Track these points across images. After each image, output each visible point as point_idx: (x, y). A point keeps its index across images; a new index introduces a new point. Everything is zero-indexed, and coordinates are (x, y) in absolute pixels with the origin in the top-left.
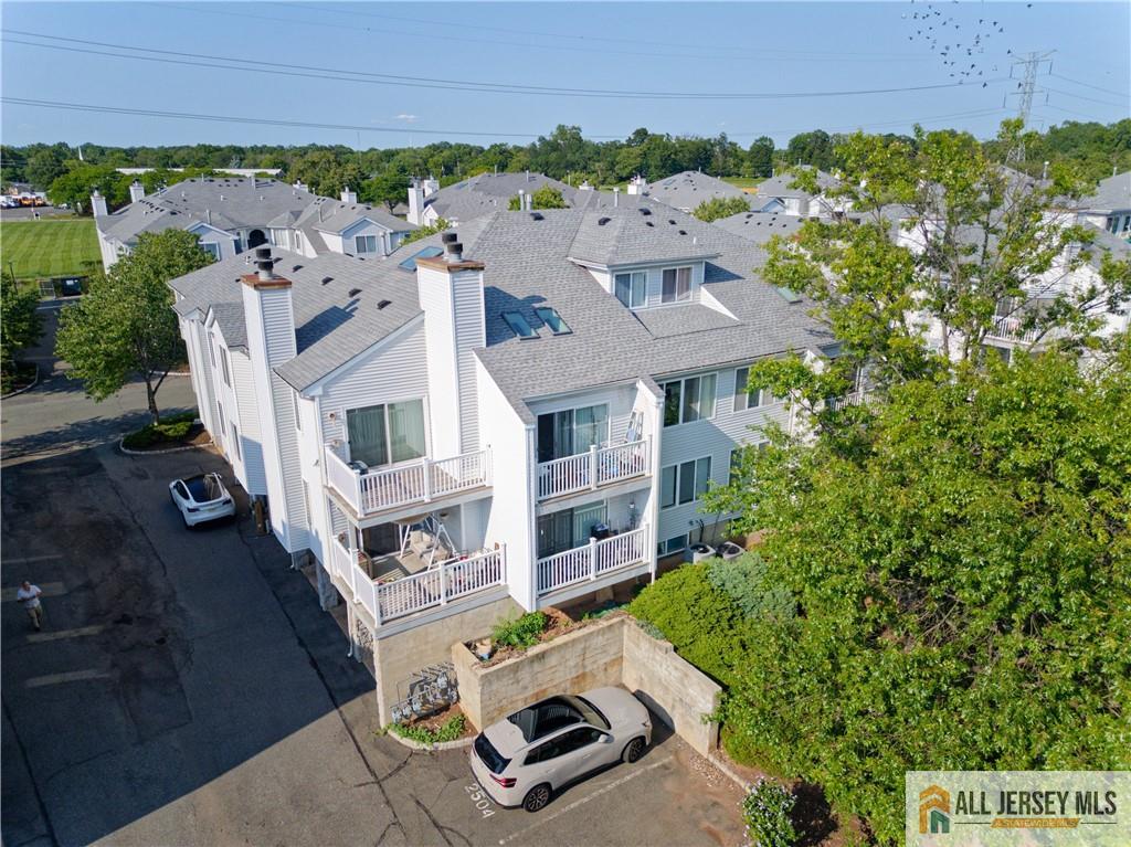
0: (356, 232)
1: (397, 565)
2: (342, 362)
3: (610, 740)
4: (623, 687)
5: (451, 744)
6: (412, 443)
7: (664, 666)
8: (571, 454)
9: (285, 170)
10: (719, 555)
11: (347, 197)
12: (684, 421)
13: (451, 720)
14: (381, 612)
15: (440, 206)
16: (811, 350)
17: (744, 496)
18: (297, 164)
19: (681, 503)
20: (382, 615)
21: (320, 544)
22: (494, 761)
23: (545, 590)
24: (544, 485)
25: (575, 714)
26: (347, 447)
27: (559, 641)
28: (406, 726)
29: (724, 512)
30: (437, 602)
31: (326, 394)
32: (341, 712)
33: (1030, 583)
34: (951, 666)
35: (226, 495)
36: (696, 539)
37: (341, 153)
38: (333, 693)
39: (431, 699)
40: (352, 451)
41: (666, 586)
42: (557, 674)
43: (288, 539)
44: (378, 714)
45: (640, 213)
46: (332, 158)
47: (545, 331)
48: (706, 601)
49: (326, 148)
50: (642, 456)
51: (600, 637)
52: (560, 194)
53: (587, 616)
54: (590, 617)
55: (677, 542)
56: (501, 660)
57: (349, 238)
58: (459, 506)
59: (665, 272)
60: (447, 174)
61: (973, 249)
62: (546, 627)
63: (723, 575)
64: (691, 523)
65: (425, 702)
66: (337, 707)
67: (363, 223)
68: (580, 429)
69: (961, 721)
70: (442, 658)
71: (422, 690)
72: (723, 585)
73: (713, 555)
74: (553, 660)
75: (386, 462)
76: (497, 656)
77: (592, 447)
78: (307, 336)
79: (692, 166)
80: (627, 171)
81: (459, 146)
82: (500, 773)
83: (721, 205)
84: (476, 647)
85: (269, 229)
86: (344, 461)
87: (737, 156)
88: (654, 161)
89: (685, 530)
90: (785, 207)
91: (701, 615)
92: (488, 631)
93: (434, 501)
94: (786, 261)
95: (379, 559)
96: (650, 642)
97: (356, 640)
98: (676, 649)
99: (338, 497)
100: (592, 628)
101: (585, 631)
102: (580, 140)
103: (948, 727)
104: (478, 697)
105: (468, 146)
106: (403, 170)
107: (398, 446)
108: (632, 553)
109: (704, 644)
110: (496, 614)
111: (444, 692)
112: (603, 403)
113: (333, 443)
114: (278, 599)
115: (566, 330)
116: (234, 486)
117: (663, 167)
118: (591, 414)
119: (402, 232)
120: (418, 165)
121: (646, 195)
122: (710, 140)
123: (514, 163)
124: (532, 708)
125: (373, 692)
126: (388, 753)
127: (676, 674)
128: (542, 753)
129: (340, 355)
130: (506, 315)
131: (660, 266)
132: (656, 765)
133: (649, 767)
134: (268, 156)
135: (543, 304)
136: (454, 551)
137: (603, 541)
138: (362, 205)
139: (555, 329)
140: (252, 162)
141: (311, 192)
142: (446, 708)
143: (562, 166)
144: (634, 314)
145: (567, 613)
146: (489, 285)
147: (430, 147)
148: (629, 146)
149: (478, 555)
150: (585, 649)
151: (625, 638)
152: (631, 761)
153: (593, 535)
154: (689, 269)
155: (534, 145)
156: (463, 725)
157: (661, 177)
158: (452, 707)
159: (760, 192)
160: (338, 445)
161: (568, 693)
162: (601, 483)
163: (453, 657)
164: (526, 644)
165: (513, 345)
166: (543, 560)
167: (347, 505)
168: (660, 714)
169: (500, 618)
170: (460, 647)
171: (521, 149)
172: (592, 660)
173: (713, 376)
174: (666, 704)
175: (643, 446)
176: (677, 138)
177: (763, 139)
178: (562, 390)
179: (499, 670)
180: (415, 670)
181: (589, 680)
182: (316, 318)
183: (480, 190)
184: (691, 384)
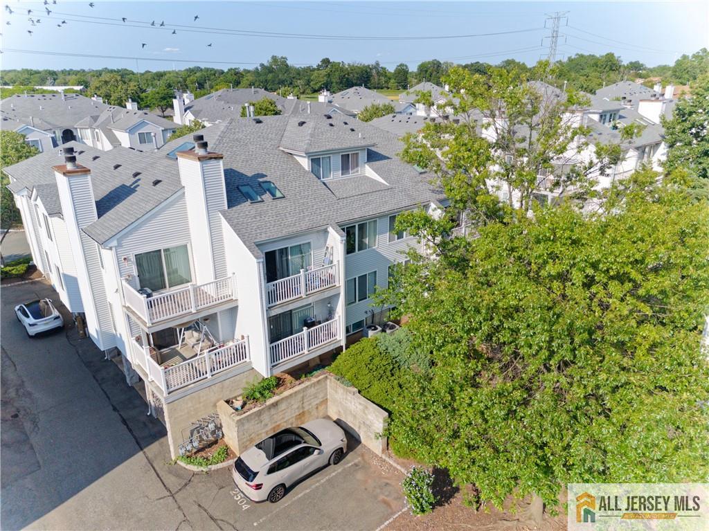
0: (138, 130)
1: (178, 353)
2: (130, 223)
3: (321, 452)
4: (328, 418)
5: (220, 466)
6: (182, 273)
7: (353, 403)
8: (288, 276)
9: (86, 87)
10: (384, 331)
11: (130, 105)
12: (359, 250)
13: (219, 450)
14: (168, 386)
15: (195, 111)
16: (433, 202)
17: (397, 295)
18: (94, 83)
19: (359, 301)
20: (168, 388)
21: (123, 342)
22: (248, 474)
23: (276, 363)
24: (271, 297)
25: (298, 439)
26: (137, 279)
27: (286, 393)
28: (189, 457)
29: (385, 305)
30: (205, 376)
31: (120, 245)
32: (144, 452)
33: (559, 344)
34: (517, 395)
35: (56, 313)
36: (369, 322)
37: (126, 74)
38: (139, 440)
39: (205, 438)
40: (140, 281)
41: (352, 353)
42: (286, 414)
43: (101, 341)
44: (170, 451)
45: (325, 118)
46: (119, 78)
47: (267, 196)
48: (376, 361)
49: (115, 71)
50: (334, 274)
51: (313, 389)
52: (274, 103)
53: (304, 376)
54: (306, 377)
55: (359, 325)
56: (249, 410)
57: (134, 134)
58: (216, 314)
59: (342, 156)
60: (200, 88)
61: (524, 140)
62: (278, 385)
63: (387, 343)
64: (366, 312)
65: (201, 440)
66: (142, 449)
67: (143, 124)
68: (293, 259)
69: (524, 427)
70: (211, 412)
71: (199, 433)
72: (387, 349)
73: (380, 331)
74: (283, 406)
75: (165, 287)
76: (247, 407)
77: (301, 270)
78: (104, 206)
79: (359, 82)
80: (318, 85)
81: (207, 70)
82: (252, 481)
83: (377, 109)
84: (232, 402)
85: (76, 129)
86: (136, 289)
87: (386, 76)
88: (335, 79)
89: (362, 317)
90: (416, 109)
91: (374, 369)
92: (241, 392)
93: (198, 312)
94: (415, 149)
95: (165, 351)
96: (344, 388)
97: (152, 404)
98: (359, 392)
99: (133, 312)
100: (307, 383)
101: (303, 386)
102: (287, 66)
103: (517, 430)
104: (235, 434)
105: (213, 69)
106: (169, 86)
107: (172, 276)
108: (330, 334)
109: (376, 388)
110: (244, 381)
111: (213, 433)
112: (307, 241)
113: (127, 277)
114: (97, 380)
115: (281, 196)
116: (60, 307)
117: (341, 83)
118: (300, 249)
119: (170, 129)
120: (180, 82)
121: (330, 102)
122: (369, 66)
123: (244, 82)
124: (272, 437)
125: (166, 437)
126: (178, 476)
127: (361, 407)
128: (279, 465)
129: (128, 218)
130: (240, 187)
131: (339, 153)
132: (350, 464)
133: (346, 466)
134: (74, 77)
135: (265, 179)
136: (215, 342)
137: (312, 329)
138: (141, 112)
139: (273, 195)
140: (63, 81)
141: (104, 102)
142: (216, 442)
143: (276, 82)
144: (324, 183)
145: (292, 375)
146: (228, 167)
147: (187, 70)
148: (318, 69)
149: (231, 344)
150: (303, 397)
151: (328, 387)
152: (335, 464)
153: (305, 326)
154: (357, 154)
155: (257, 69)
156: (227, 452)
157: (341, 90)
158: (219, 441)
159: (401, 99)
160: (130, 278)
161: (294, 426)
162: (308, 293)
163: (218, 410)
164: (265, 397)
165: (246, 207)
166: (274, 344)
167: (139, 318)
168: (351, 432)
169: (247, 383)
170: (222, 403)
171: (249, 72)
172: (308, 403)
173: (375, 221)
174: (355, 425)
175: (334, 267)
176: (349, 65)
177: (401, 65)
178: (280, 235)
179: (248, 416)
180: (194, 421)
181: (307, 415)
182: (110, 193)
183: (221, 100)
184: (362, 227)
